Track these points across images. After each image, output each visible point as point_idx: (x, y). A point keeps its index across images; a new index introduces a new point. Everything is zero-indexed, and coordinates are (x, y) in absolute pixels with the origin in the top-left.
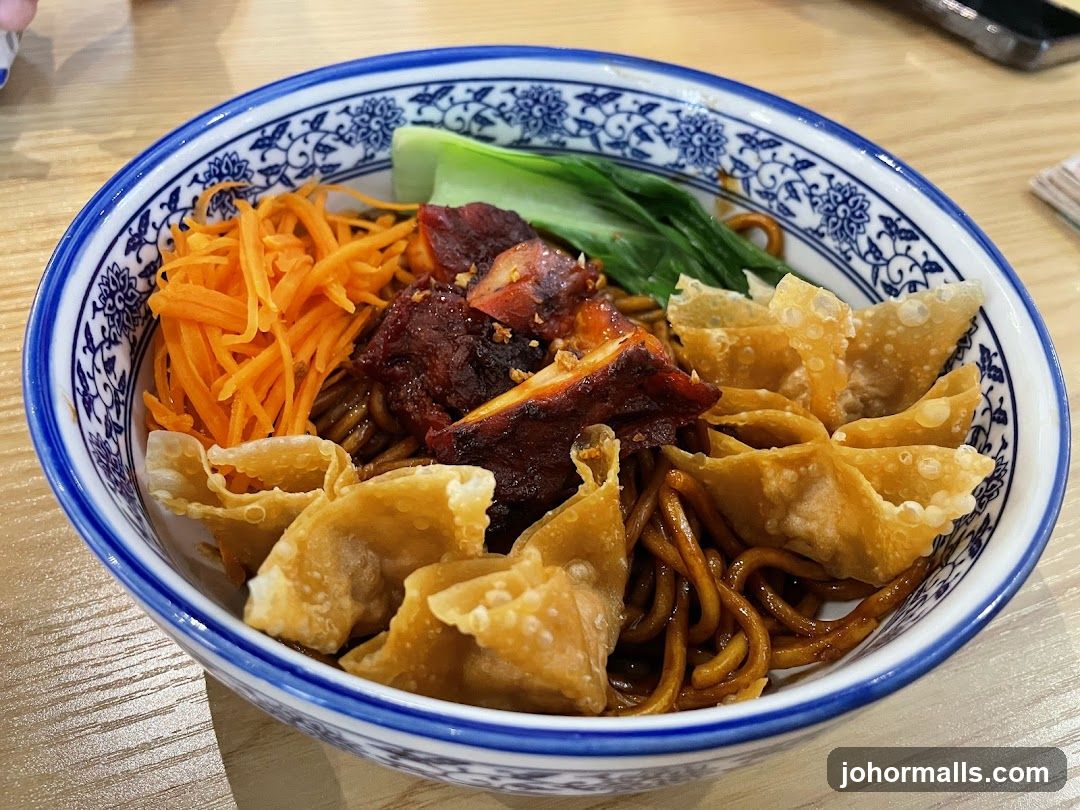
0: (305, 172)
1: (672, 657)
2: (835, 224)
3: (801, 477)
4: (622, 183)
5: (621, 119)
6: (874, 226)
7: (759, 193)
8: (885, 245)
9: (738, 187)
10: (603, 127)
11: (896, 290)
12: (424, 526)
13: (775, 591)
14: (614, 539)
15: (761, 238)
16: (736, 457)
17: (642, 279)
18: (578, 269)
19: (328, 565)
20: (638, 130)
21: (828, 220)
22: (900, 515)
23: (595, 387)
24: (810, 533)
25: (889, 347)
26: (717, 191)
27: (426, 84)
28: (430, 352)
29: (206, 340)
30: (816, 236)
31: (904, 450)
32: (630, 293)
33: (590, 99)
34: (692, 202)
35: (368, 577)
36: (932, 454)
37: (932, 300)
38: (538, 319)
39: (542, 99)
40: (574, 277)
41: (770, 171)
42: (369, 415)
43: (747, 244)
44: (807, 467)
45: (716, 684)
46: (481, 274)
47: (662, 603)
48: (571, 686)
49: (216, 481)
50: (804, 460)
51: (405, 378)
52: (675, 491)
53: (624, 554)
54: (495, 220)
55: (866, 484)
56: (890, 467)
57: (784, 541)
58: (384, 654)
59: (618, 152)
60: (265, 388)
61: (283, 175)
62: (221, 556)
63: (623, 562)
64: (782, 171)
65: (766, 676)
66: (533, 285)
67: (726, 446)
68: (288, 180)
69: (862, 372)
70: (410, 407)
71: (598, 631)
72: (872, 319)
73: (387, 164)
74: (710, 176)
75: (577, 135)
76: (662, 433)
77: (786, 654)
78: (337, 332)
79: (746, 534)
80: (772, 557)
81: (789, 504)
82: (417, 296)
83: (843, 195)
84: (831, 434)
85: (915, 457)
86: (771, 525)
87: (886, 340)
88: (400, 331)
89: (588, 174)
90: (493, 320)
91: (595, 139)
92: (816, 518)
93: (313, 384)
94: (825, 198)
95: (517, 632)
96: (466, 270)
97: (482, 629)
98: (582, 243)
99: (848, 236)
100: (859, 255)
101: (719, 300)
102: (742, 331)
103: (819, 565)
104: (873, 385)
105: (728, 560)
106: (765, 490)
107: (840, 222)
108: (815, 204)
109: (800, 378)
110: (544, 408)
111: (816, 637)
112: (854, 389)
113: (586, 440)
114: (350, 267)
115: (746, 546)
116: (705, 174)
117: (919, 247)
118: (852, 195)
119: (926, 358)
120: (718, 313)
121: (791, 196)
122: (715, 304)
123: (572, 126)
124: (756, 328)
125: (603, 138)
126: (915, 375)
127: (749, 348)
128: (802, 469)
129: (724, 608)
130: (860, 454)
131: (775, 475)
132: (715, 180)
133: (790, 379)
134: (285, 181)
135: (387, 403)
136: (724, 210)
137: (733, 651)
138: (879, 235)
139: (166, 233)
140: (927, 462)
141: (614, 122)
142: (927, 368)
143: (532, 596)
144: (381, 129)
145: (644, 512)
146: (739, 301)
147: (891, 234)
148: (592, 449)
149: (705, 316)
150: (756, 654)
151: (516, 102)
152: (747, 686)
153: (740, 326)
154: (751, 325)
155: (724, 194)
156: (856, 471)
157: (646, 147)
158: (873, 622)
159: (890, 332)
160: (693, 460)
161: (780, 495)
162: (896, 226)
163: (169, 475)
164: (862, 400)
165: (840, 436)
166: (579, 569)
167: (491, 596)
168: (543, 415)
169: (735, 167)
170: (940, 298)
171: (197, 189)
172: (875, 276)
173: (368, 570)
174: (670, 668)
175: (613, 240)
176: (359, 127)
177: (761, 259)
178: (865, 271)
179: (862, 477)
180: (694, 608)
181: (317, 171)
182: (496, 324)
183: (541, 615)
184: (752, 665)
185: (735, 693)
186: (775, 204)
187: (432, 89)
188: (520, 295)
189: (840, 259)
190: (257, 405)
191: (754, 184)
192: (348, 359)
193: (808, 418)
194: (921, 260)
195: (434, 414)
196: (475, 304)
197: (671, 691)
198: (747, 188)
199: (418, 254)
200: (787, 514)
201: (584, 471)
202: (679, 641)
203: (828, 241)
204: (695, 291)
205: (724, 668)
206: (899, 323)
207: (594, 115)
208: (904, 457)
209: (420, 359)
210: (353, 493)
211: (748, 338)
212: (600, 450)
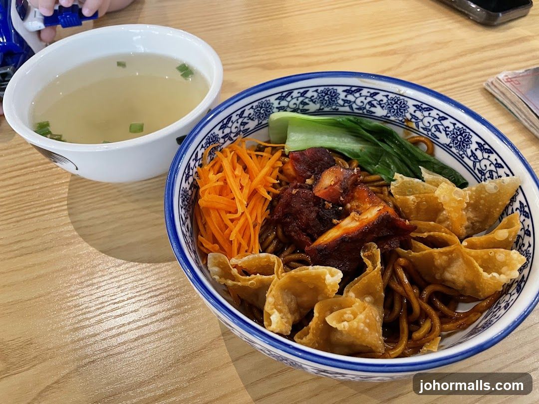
0: (237, 134)
1: (403, 329)
2: (456, 143)
3: (449, 259)
4: (363, 126)
5: (362, 99)
6: (474, 146)
7: (422, 128)
8: (479, 154)
9: (414, 125)
10: (355, 102)
11: (484, 173)
12: (312, 287)
13: (440, 301)
14: (379, 286)
15: (424, 147)
16: (424, 252)
17: (374, 166)
18: (354, 174)
19: (281, 302)
20: (369, 103)
21: (453, 141)
22: (491, 278)
23: (370, 230)
24: (453, 279)
25: (482, 201)
26: (405, 127)
27: (282, 92)
28: (300, 212)
29: (220, 215)
30: (448, 147)
31: (491, 250)
32: (371, 174)
33: (349, 92)
34: (394, 134)
35: (293, 305)
36: (502, 252)
37: (500, 182)
38: (342, 199)
39: (329, 93)
40: (353, 178)
41: (427, 120)
42: (276, 237)
43: (418, 150)
44: (452, 255)
45: (421, 339)
46: (317, 180)
47: (397, 308)
48: (375, 346)
49: (235, 271)
50: (451, 252)
51: (290, 223)
52: (401, 266)
53: (383, 291)
54: (319, 155)
55: (476, 264)
56: (486, 257)
57: (443, 282)
58: (310, 336)
59: (361, 112)
60: (242, 232)
61: (230, 137)
62: (230, 295)
63: (383, 294)
64: (433, 121)
65: (439, 336)
66: (339, 186)
67: (419, 247)
68: (231, 138)
69: (471, 212)
70: (293, 234)
71: (378, 322)
72: (475, 191)
73: (267, 125)
74: (401, 121)
75: (343, 106)
76: (394, 244)
77: (447, 326)
78: (262, 205)
79: (427, 278)
80: (438, 288)
81: (444, 269)
82: (294, 192)
83: (460, 132)
84: (461, 243)
85: (495, 253)
86: (438, 276)
87: (481, 198)
88: (288, 205)
89: (350, 124)
90: (325, 201)
91: (351, 107)
92: (456, 274)
93: (258, 228)
94: (452, 132)
95: (357, 329)
96: (309, 177)
97: (346, 329)
98: (349, 154)
99: (462, 149)
100: (468, 157)
101: (411, 183)
102: (421, 196)
103: (457, 291)
104: (476, 217)
105: (421, 290)
106: (436, 263)
107: (459, 143)
108: (448, 134)
109: (446, 214)
110: (350, 238)
111: (457, 319)
112: (468, 219)
113: (366, 248)
114: (264, 179)
115: (428, 284)
116: (399, 120)
117: (493, 157)
118: (464, 132)
119: (497, 205)
120: (410, 188)
121: (437, 130)
122: (409, 184)
123: (341, 103)
124: (427, 194)
125: (354, 106)
126: (493, 211)
127: (424, 203)
128: (450, 256)
129: (421, 309)
130: (473, 252)
131: (439, 258)
132: (404, 122)
133: (442, 214)
134: (231, 139)
135: (283, 232)
136: (407, 134)
137: (426, 326)
138: (476, 150)
139: (195, 170)
140: (500, 255)
141: (359, 100)
142: (498, 209)
143: (361, 316)
144: (265, 112)
145: (388, 273)
146: (420, 183)
147: (481, 150)
148: (369, 252)
149: (405, 190)
150: (435, 327)
151: (318, 95)
152: (433, 339)
153: (420, 193)
154: (425, 193)
155: (408, 128)
156: (472, 259)
157: (373, 109)
158: (480, 314)
159: (482, 195)
160: (407, 253)
161: (441, 265)
162: (484, 147)
163: (216, 269)
164: (472, 223)
165: (465, 243)
166: (368, 299)
167: (346, 316)
168: (350, 241)
169: (412, 118)
170: (504, 183)
171: (203, 150)
172: (475, 166)
173: (293, 303)
174: (403, 333)
175: (361, 150)
176: (257, 113)
177: (425, 157)
178: (470, 163)
179: (475, 261)
180: (409, 308)
181: (241, 133)
182: (326, 202)
183: (364, 323)
184: (434, 332)
185: (428, 342)
186: (430, 133)
187: (284, 94)
188: (334, 190)
189: (460, 158)
190: (241, 238)
191: (421, 124)
192: (268, 216)
193: (451, 235)
194: (495, 162)
195: (304, 238)
196: (317, 194)
197: (405, 342)
198: (418, 127)
199: (289, 169)
200: (444, 272)
201: (368, 262)
202: (405, 323)
203: (453, 149)
204: (401, 179)
205: (424, 332)
206: (486, 191)
207: (351, 98)
208: (491, 253)
209: (296, 215)
210: (287, 276)
211: (424, 198)
212: (371, 252)
